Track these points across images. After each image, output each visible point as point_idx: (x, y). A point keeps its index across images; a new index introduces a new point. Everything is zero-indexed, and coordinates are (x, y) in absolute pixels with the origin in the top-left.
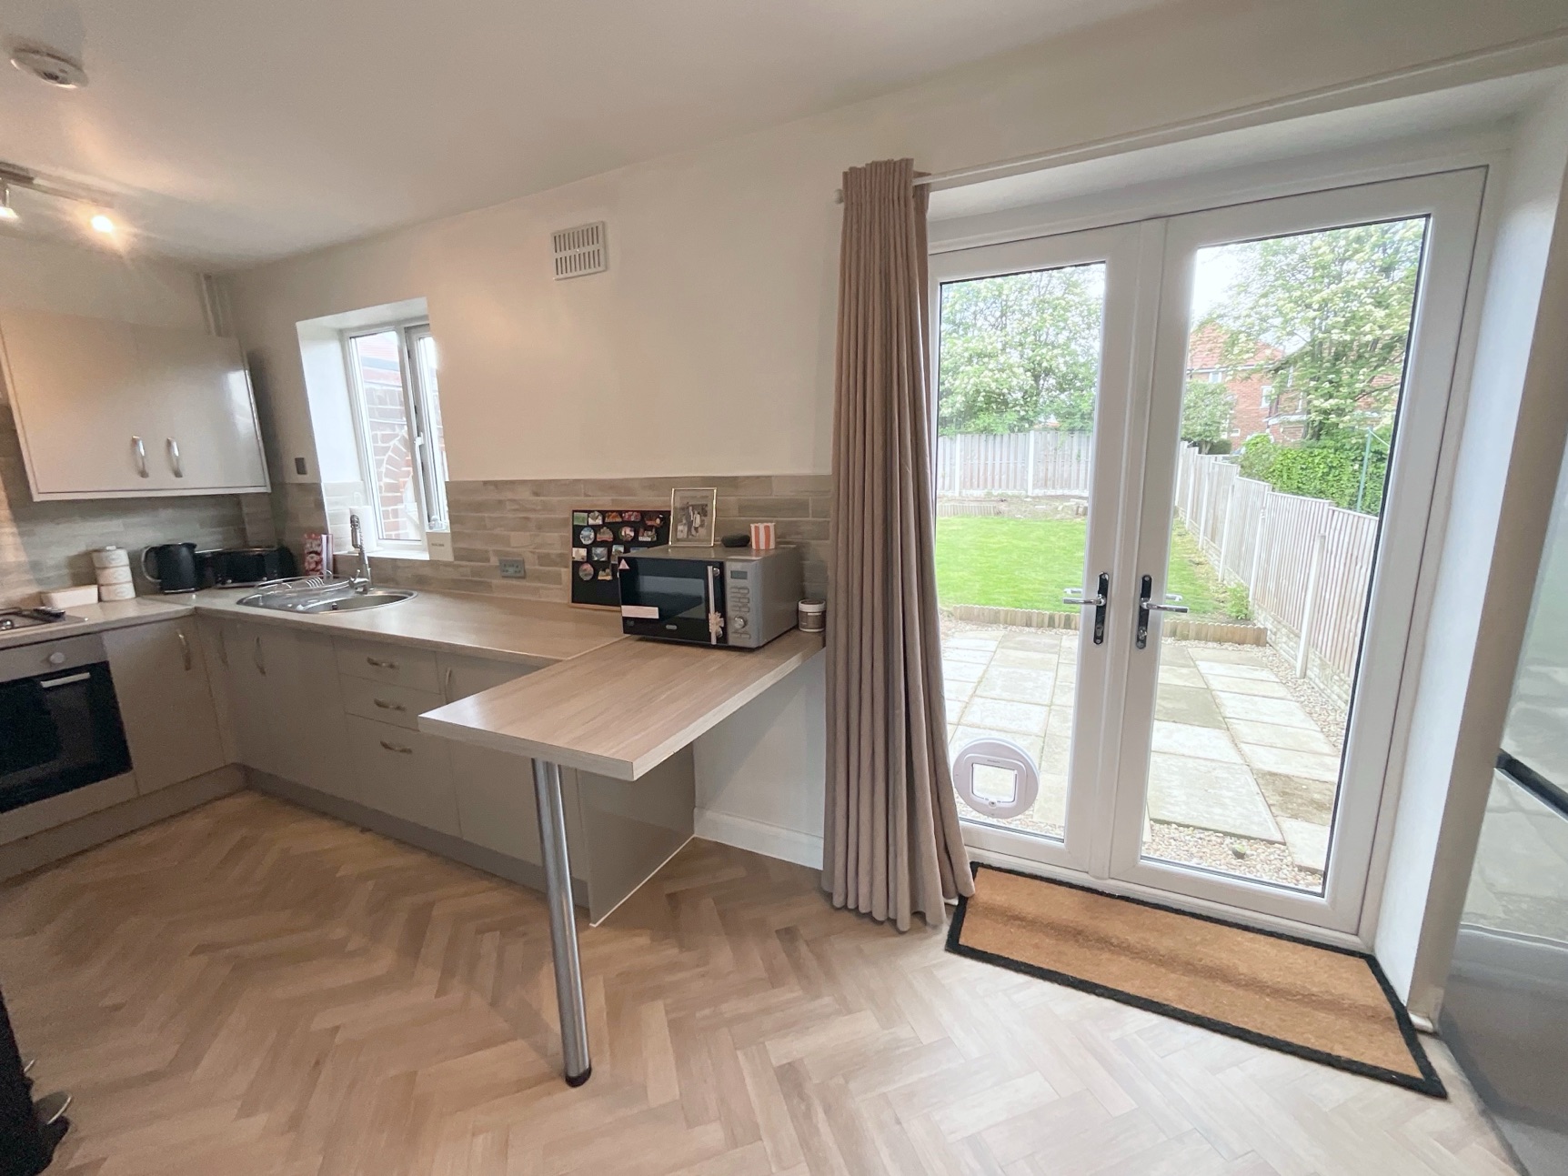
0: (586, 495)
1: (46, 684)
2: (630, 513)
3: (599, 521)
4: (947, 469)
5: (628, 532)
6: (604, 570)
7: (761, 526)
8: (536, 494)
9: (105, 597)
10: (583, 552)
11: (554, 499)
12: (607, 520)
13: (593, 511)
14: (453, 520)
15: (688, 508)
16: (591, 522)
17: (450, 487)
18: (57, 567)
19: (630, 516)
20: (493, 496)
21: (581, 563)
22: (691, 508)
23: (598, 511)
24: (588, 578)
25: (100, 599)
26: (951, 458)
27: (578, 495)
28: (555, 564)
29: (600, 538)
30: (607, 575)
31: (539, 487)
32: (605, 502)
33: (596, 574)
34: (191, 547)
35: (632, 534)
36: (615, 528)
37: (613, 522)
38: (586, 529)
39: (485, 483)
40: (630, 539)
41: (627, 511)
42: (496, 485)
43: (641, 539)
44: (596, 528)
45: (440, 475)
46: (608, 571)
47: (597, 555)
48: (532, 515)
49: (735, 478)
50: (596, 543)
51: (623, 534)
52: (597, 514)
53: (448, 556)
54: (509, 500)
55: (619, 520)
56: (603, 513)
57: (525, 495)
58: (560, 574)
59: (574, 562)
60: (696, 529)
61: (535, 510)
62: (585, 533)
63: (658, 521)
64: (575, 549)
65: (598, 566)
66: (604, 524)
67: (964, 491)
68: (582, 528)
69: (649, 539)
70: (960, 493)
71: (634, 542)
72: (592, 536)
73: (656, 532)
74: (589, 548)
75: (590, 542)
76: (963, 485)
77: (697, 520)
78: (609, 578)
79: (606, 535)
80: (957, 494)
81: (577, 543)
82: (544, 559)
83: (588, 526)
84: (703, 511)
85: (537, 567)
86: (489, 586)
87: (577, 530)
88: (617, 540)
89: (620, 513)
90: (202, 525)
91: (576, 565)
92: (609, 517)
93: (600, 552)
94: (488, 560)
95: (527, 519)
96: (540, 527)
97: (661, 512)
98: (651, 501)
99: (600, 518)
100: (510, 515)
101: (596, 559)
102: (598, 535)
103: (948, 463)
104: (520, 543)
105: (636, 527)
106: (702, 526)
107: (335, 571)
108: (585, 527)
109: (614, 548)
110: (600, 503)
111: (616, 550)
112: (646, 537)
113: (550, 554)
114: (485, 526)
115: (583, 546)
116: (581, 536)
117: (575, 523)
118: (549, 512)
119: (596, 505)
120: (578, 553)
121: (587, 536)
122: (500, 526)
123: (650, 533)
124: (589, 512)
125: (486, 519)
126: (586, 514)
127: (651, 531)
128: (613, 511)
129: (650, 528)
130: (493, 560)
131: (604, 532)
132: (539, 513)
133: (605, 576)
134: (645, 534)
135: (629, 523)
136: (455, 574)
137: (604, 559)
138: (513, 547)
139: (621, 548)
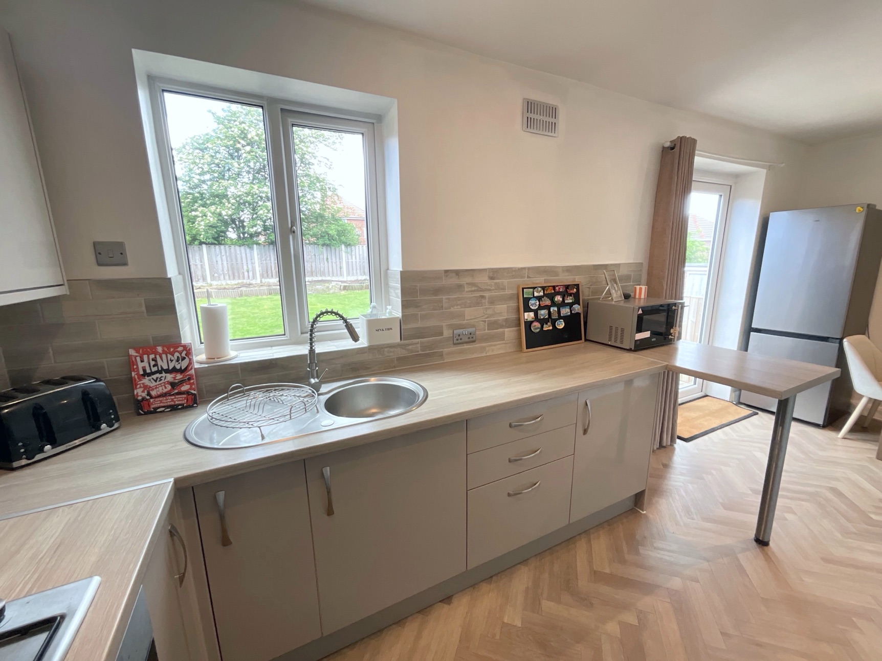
0: (529, 278)
2: (559, 287)
3: (541, 294)
4: (250, 267)
5: (558, 298)
6: (547, 324)
8: (492, 278)
10: (532, 314)
11: (505, 282)
12: (545, 292)
13: (536, 287)
14: (405, 305)
16: (536, 294)
17: (406, 276)
19: (559, 289)
20: (453, 281)
21: (531, 322)
22: (612, 280)
23: (539, 287)
24: (538, 330)
26: (251, 259)
27: (523, 277)
28: (502, 326)
30: (550, 326)
31: (494, 273)
32: (540, 280)
33: (542, 327)
35: (561, 299)
36: (551, 297)
37: (551, 292)
38: (532, 299)
39: (446, 271)
40: (560, 302)
41: (557, 286)
42: (457, 273)
43: (566, 301)
44: (539, 298)
46: (549, 324)
47: (542, 315)
48: (487, 294)
50: (540, 308)
51: (556, 300)
52: (540, 289)
54: (467, 284)
55: (553, 291)
56: (543, 288)
57: (483, 279)
58: (504, 334)
59: (525, 322)
60: (617, 291)
61: (489, 290)
62: (532, 302)
63: (575, 290)
64: (526, 314)
65: (543, 322)
66: (545, 295)
67: (263, 280)
68: (529, 299)
69: (571, 301)
70: (261, 281)
71: (563, 304)
72: (538, 303)
73: (574, 296)
74: (536, 312)
75: (537, 307)
76: (262, 276)
77: (616, 287)
78: (551, 328)
79: (547, 302)
80: (259, 281)
81: (527, 309)
82: (493, 325)
83: (534, 297)
84: (615, 282)
85: (486, 331)
86: (441, 355)
87: (526, 301)
88: (554, 304)
89: (554, 287)
91: (528, 324)
92: (547, 289)
93: (543, 313)
94: (441, 334)
95: (483, 297)
96: (492, 302)
97: (575, 285)
98: (568, 279)
99: (542, 291)
100: (466, 296)
101: (542, 317)
102: (541, 303)
103: (249, 262)
104: (473, 315)
105: (564, 295)
106: (618, 289)
108: (532, 298)
109: (552, 309)
110: (538, 282)
111: (553, 310)
112: (569, 300)
113: (498, 320)
114: (442, 306)
115: (531, 310)
116: (530, 304)
117: (525, 296)
118: (501, 291)
119: (537, 284)
120: (528, 315)
121: (534, 305)
122: (457, 305)
123: (571, 298)
124: (534, 288)
125: (444, 301)
126: (532, 290)
127: (571, 296)
128: (549, 286)
129: (570, 295)
130: (447, 333)
131: (545, 300)
132: (493, 291)
133: (548, 327)
134: (569, 299)
135: (558, 293)
136: (401, 353)
137: (547, 317)
138: (467, 320)
139: (556, 309)
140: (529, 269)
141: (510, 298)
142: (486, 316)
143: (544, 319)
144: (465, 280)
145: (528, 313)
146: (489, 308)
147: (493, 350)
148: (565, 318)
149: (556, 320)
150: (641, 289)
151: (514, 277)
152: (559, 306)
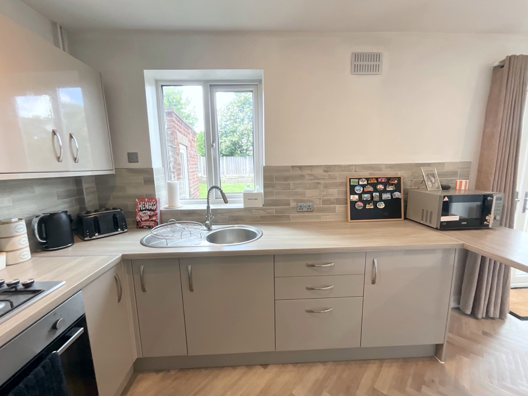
0: (355, 171)
2: (382, 179)
3: (366, 183)
5: (381, 187)
6: (369, 204)
8: (326, 171)
10: (357, 197)
11: (337, 174)
12: (369, 182)
13: (361, 178)
14: (267, 186)
15: (428, 175)
16: (361, 183)
17: (267, 169)
20: (298, 172)
21: (356, 202)
22: (429, 175)
23: (364, 178)
24: (361, 208)
26: (245, 164)
27: (350, 171)
28: (333, 203)
29: (366, 190)
30: (371, 206)
31: (328, 169)
32: (366, 174)
33: (365, 206)
35: (383, 187)
36: (374, 185)
37: (374, 183)
38: (358, 186)
39: (293, 167)
40: (382, 190)
41: (380, 178)
42: (301, 167)
43: (387, 189)
44: (364, 186)
46: (371, 204)
47: (365, 197)
48: (322, 182)
50: (364, 192)
51: (378, 187)
52: (364, 180)
53: (259, 204)
54: (307, 174)
55: (376, 182)
56: (367, 179)
57: (320, 172)
58: (336, 208)
59: (351, 202)
60: (434, 183)
61: (324, 179)
62: (357, 188)
63: (396, 181)
65: (366, 202)
66: (368, 184)
68: (355, 186)
69: (392, 189)
71: (385, 191)
72: (362, 189)
73: (395, 186)
74: (360, 195)
75: (361, 192)
77: (433, 180)
78: (372, 207)
79: (371, 189)
81: (353, 192)
82: (326, 202)
84: (434, 176)
85: (321, 205)
86: (288, 217)
87: (352, 188)
88: (376, 190)
89: (377, 179)
91: (353, 203)
92: (371, 180)
93: (366, 196)
94: (289, 204)
95: (319, 183)
96: (326, 186)
97: (397, 178)
98: (391, 174)
99: (366, 181)
100: (306, 182)
101: (365, 199)
102: (365, 189)
104: (311, 194)
105: (386, 184)
106: (435, 182)
108: (357, 185)
109: (374, 194)
110: (363, 175)
111: (375, 195)
112: (390, 188)
113: (331, 199)
114: (290, 188)
115: (356, 194)
116: (355, 190)
117: (351, 184)
118: (333, 180)
119: (363, 176)
120: (353, 197)
121: (359, 190)
122: (300, 187)
123: (392, 187)
124: (359, 179)
125: (291, 184)
126: (358, 180)
127: (393, 186)
128: (372, 178)
129: (392, 185)
130: (293, 204)
131: (368, 187)
132: (327, 180)
133: (370, 206)
134: (390, 187)
135: (381, 183)
136: (263, 213)
137: (369, 199)
138: (307, 197)
139: (378, 194)
140: (356, 165)
141: (341, 184)
142: (321, 196)
143: (366, 200)
144: (306, 172)
145: (353, 196)
146: (323, 191)
147: (326, 218)
148: (385, 201)
149: (377, 202)
150: (461, 183)
151: (343, 171)
152: (381, 192)
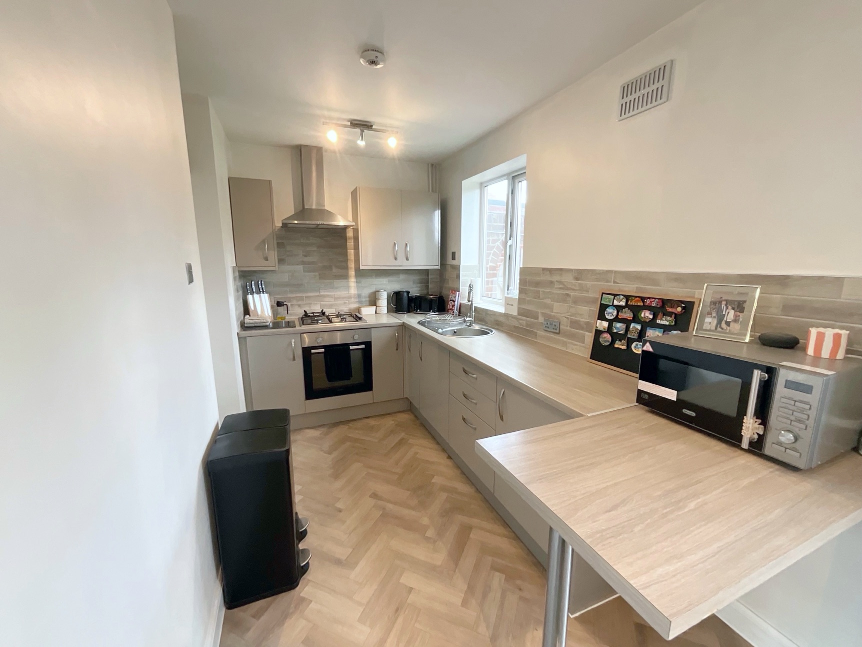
0: (615, 282)
1: (351, 347)
2: (652, 300)
3: (623, 303)
5: (647, 315)
6: (620, 340)
7: (829, 333)
8: (577, 279)
9: (377, 312)
10: (605, 324)
11: (588, 283)
12: (629, 303)
13: (619, 295)
14: (521, 291)
15: (720, 302)
16: (616, 303)
17: (523, 271)
18: (365, 297)
19: (651, 302)
20: (547, 277)
21: (603, 332)
22: (724, 303)
23: (623, 295)
24: (607, 344)
25: (376, 313)
27: (607, 281)
28: (582, 328)
29: (621, 315)
30: (623, 345)
31: (579, 274)
32: (631, 288)
33: (613, 342)
34: (408, 293)
35: (651, 317)
36: (636, 310)
37: (635, 305)
38: (610, 307)
39: (544, 269)
40: (648, 321)
41: (649, 298)
42: (551, 271)
43: (659, 321)
44: (619, 308)
45: (518, 264)
46: (623, 341)
47: (616, 328)
48: (572, 293)
49: (787, 277)
50: (617, 319)
51: (642, 315)
52: (622, 297)
53: (514, 312)
54: (557, 281)
55: (641, 304)
56: (627, 298)
57: (568, 279)
58: (585, 337)
59: (596, 330)
60: (728, 324)
61: (574, 290)
62: (609, 310)
63: (679, 309)
64: (599, 321)
65: (615, 337)
66: (627, 305)
68: (608, 306)
69: (667, 323)
71: (652, 324)
72: (615, 313)
73: (675, 318)
74: (611, 322)
75: (612, 318)
77: (731, 315)
78: (624, 347)
79: (627, 314)
81: (601, 317)
82: (575, 324)
83: (613, 305)
84: (740, 307)
85: (569, 328)
86: (535, 335)
87: (603, 308)
88: (636, 319)
89: (643, 299)
90: (414, 283)
91: (598, 333)
92: (632, 300)
93: (619, 327)
94: (537, 318)
95: (568, 295)
96: (576, 301)
97: (682, 302)
99: (624, 300)
100: (555, 291)
101: (615, 331)
102: (620, 313)
104: (560, 310)
105: (656, 311)
106: (736, 320)
107: (459, 312)
109: (632, 325)
110: (626, 289)
111: (633, 327)
112: (664, 321)
113: (580, 321)
114: (539, 297)
115: (606, 320)
116: (605, 312)
117: (602, 302)
118: (584, 292)
119: (622, 291)
120: (601, 323)
121: (611, 313)
122: (549, 298)
123: (669, 318)
124: (615, 295)
125: (541, 293)
126: (613, 297)
127: (671, 317)
128: (636, 297)
129: (670, 314)
130: (541, 319)
131: (625, 312)
132: (577, 292)
133: (620, 345)
134: (664, 319)
135: (649, 308)
136: (516, 323)
137: (621, 332)
138: (554, 313)
139: (639, 327)
140: (616, 272)
141: (593, 301)
142: (569, 314)
143: (617, 333)
144: (556, 278)
146: (572, 307)
147: (573, 349)
149: (633, 340)
151: (598, 280)
152: (646, 325)
